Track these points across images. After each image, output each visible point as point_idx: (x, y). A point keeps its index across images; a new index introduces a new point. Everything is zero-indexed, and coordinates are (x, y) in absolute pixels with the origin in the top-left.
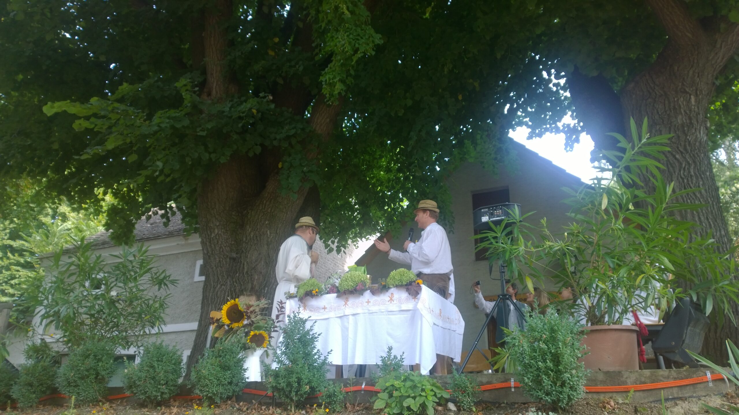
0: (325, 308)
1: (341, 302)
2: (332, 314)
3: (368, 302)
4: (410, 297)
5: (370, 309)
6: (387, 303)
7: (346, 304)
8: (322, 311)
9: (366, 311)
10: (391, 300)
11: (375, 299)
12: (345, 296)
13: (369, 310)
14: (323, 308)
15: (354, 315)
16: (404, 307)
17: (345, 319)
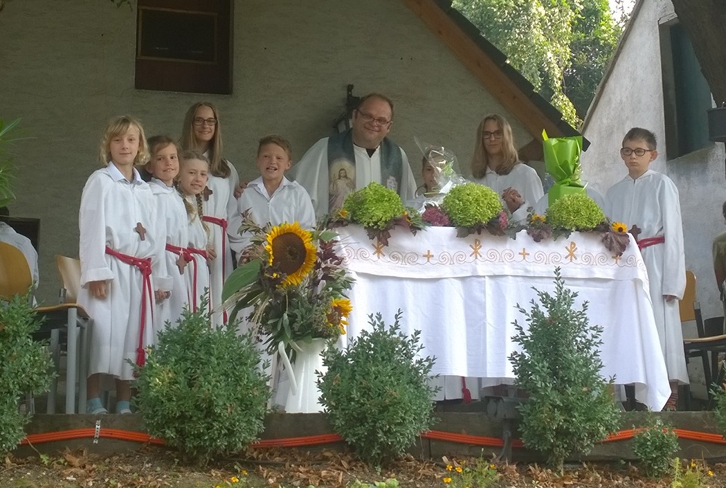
0: (428, 256)
1: (465, 247)
2: (446, 271)
3: (524, 254)
4: (609, 254)
5: (528, 268)
6: (563, 260)
7: (476, 252)
8: (422, 261)
9: (521, 273)
10: (572, 255)
11: (538, 248)
12: (472, 237)
13: (527, 271)
14: (424, 256)
15: (493, 277)
16: (599, 273)
17: (475, 283)
